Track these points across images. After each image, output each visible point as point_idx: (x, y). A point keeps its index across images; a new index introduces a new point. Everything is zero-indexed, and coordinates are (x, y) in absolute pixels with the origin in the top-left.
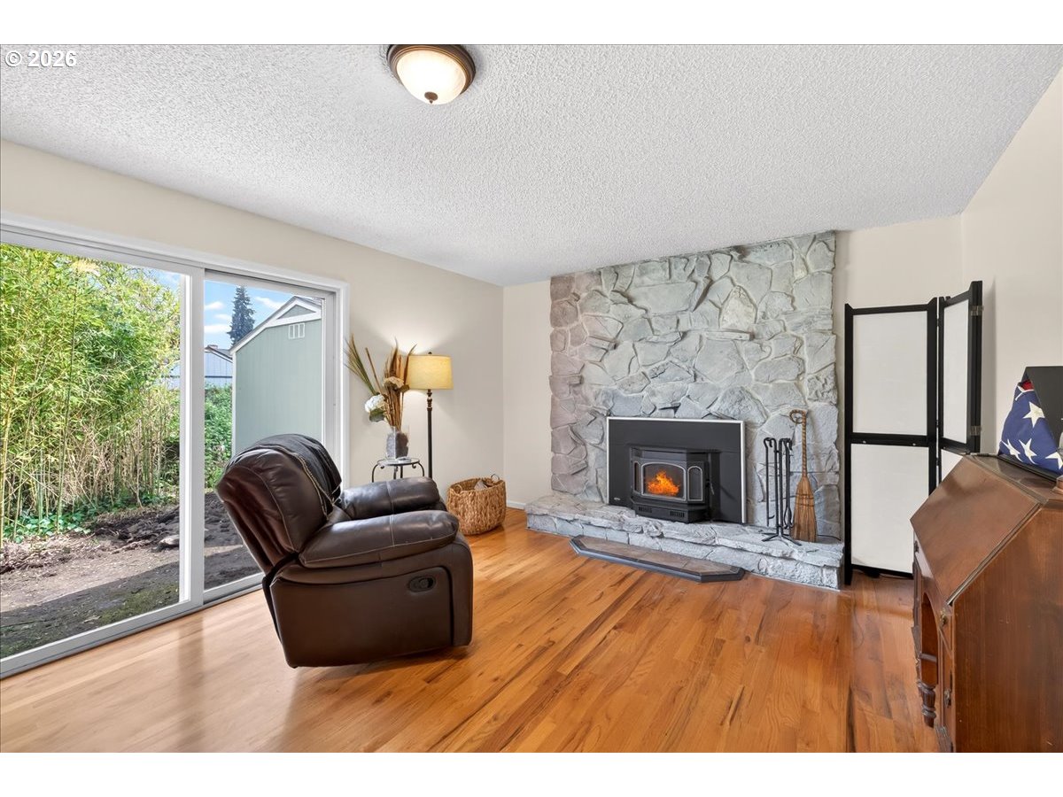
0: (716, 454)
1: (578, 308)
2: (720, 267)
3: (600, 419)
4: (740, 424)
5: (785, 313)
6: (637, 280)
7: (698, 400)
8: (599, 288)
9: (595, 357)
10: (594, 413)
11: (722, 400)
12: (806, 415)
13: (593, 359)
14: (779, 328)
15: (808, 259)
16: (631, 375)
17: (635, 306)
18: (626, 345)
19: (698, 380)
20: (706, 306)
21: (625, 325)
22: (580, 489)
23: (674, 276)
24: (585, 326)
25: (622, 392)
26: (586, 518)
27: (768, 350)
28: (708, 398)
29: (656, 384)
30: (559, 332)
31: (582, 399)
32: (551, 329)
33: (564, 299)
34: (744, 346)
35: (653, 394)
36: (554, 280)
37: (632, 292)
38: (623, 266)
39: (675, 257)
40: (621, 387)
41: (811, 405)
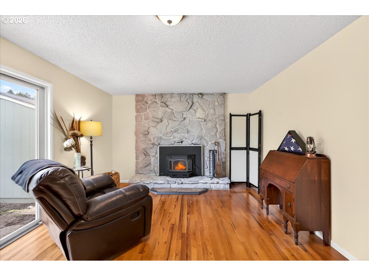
0: (195, 155)
1: (147, 107)
2: (196, 99)
3: (155, 146)
4: (201, 146)
5: (213, 114)
6: (169, 100)
7: (189, 139)
8: (155, 100)
9: (154, 124)
10: (153, 144)
11: (196, 139)
12: (218, 143)
13: (153, 125)
14: (212, 119)
15: (218, 100)
16: (167, 131)
17: (169, 108)
18: (165, 121)
19: (189, 133)
20: (191, 110)
21: (165, 114)
22: (148, 172)
23: (182, 100)
24: (150, 114)
25: (164, 137)
26: (155, 182)
27: (208, 124)
28: (192, 139)
29: (175, 134)
30: (139, 115)
31: (148, 139)
32: (135, 114)
33: (142, 103)
34: (202, 123)
35: (174, 138)
36: (137, 95)
37: (168, 103)
38: (164, 94)
39: (182, 94)
40: (164, 135)
41: (219, 140)
